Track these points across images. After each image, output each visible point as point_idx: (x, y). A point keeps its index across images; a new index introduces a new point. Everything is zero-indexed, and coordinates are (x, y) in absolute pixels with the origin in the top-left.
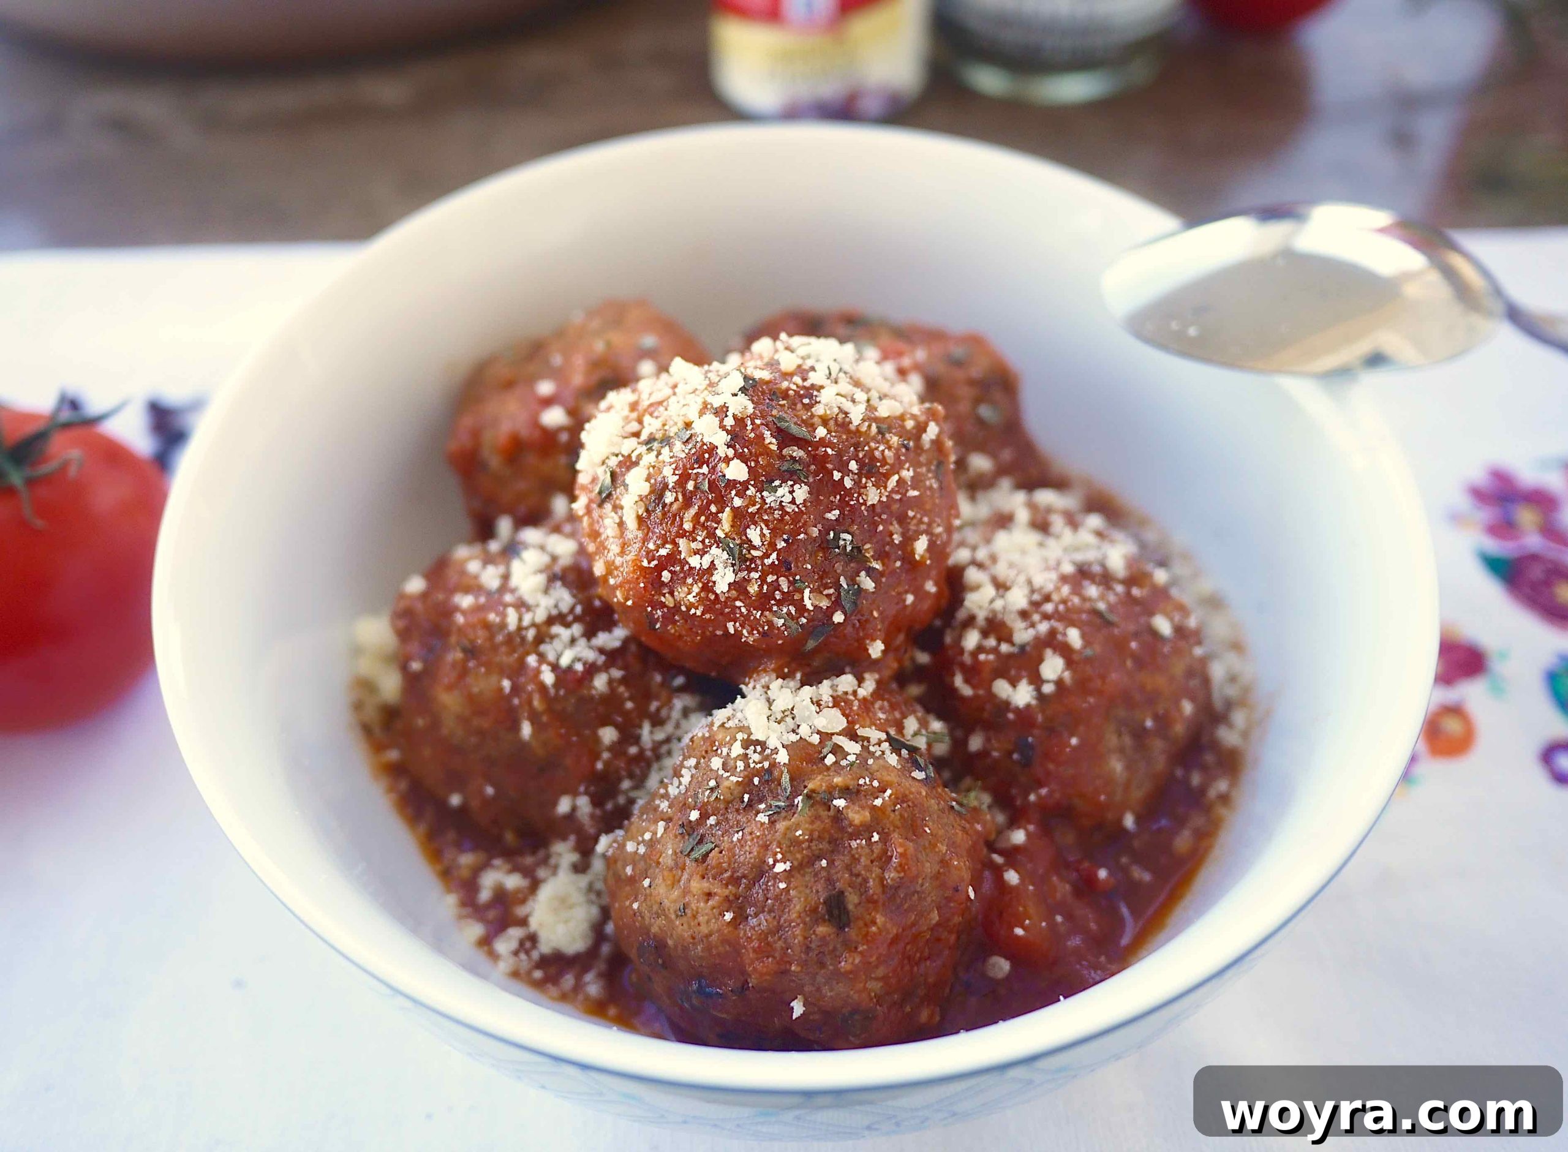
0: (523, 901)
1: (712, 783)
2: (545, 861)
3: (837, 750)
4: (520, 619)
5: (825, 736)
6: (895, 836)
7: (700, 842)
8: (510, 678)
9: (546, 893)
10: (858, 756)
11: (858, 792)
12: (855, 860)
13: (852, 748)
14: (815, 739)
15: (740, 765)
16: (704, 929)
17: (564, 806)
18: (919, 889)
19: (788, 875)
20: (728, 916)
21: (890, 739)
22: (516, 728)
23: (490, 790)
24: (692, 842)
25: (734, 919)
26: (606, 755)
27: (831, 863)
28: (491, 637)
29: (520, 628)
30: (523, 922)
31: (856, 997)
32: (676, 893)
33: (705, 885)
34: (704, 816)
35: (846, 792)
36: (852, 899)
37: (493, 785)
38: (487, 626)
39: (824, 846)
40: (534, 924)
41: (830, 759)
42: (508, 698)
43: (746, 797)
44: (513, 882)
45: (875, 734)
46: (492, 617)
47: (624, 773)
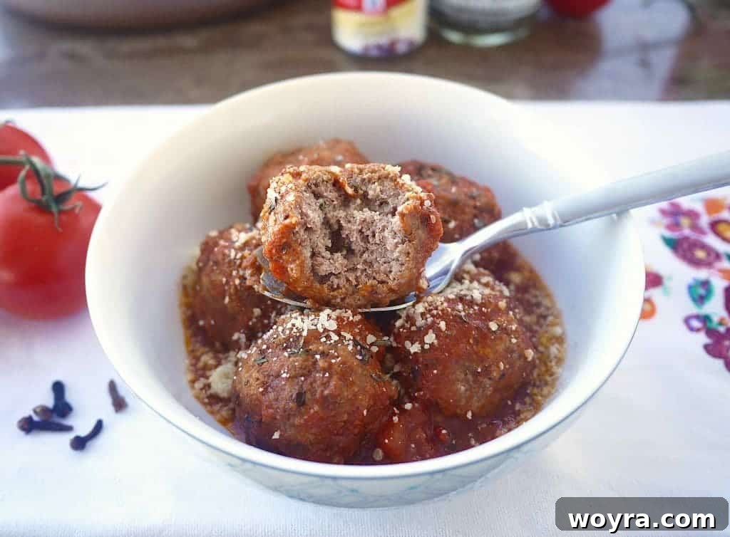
0: (210, 369)
1: (275, 336)
2: (226, 358)
3: (328, 337)
4: (236, 255)
5: (325, 330)
6: (335, 377)
7: (263, 358)
8: (226, 278)
9: (220, 369)
10: (335, 341)
11: (328, 355)
12: (315, 381)
13: (335, 338)
14: (321, 330)
15: (288, 332)
16: (252, 392)
17: (236, 336)
18: (338, 401)
19: (287, 379)
20: (261, 390)
21: (354, 340)
22: (224, 298)
23: (213, 322)
24: (261, 358)
25: (263, 391)
26: (254, 320)
27: (305, 380)
28: (224, 259)
29: (235, 259)
30: (207, 378)
31: (299, 438)
32: (248, 375)
33: (257, 375)
34: (268, 348)
35: (323, 354)
36: (308, 396)
37: (215, 321)
38: (224, 255)
39: (305, 372)
40: (211, 379)
41: (323, 340)
42: (223, 285)
43: (285, 345)
44: (212, 362)
45: (348, 336)
46: (227, 251)
47: (260, 330)
